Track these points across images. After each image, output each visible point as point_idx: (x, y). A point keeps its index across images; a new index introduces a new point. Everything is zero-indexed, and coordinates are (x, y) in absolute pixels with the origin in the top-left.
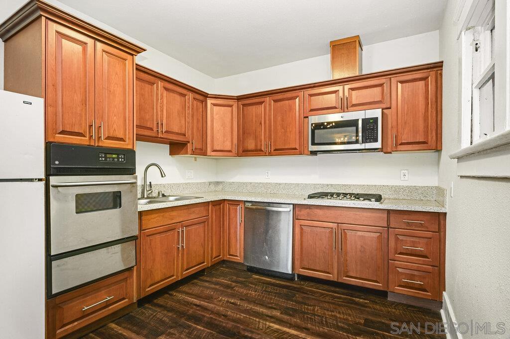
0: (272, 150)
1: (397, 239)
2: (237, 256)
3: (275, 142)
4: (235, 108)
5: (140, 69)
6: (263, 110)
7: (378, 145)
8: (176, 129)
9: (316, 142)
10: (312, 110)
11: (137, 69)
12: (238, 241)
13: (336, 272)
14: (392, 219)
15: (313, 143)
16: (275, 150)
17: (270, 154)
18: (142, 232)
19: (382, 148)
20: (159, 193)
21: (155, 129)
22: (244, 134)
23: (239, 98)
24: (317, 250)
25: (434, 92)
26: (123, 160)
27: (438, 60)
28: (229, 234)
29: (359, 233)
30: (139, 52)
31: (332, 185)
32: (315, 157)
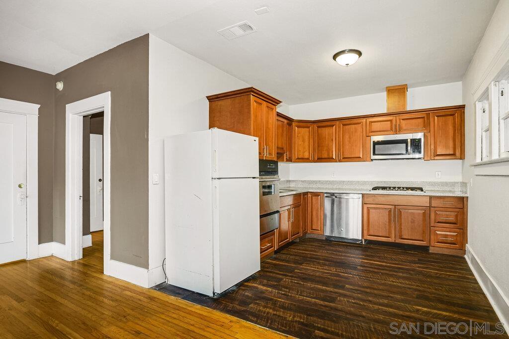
0: (342, 158)
1: (436, 214)
2: (318, 230)
3: (343, 153)
4: (311, 129)
7: (421, 155)
9: (376, 153)
10: (373, 132)
12: (319, 220)
13: (393, 235)
14: (433, 202)
15: (374, 154)
16: (344, 158)
17: (340, 161)
19: (424, 158)
22: (319, 146)
24: (381, 223)
25: (459, 123)
27: (461, 104)
28: (312, 215)
29: (410, 211)
30: (278, 104)
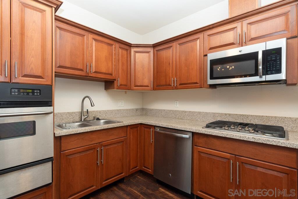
0: (178, 84)
2: (149, 169)
3: (180, 78)
4: (152, 54)
5: (58, 19)
6: (171, 53)
7: (281, 76)
8: (104, 70)
9: (214, 76)
10: (211, 49)
11: (55, 19)
15: (212, 78)
16: (180, 84)
17: (176, 88)
18: (62, 152)
19: (286, 80)
20: (94, 117)
21: (85, 70)
23: (155, 46)
26: (38, 94)
31: (230, 115)
32: (214, 90)
